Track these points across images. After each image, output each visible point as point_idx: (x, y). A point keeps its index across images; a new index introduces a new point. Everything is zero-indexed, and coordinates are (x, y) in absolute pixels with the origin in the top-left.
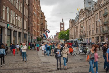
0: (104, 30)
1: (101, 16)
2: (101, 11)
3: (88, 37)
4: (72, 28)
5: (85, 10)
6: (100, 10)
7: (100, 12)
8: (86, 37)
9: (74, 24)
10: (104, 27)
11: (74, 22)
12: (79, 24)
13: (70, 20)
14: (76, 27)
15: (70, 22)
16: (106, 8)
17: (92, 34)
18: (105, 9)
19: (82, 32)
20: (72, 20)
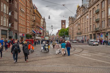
0: (96, 28)
1: (94, 12)
2: (94, 8)
3: (84, 35)
4: (71, 25)
5: (82, 7)
8: (82, 35)
9: (73, 21)
10: (96, 24)
11: (73, 20)
12: (77, 22)
13: (70, 17)
14: (74, 24)
15: (69, 20)
16: (99, 4)
17: (87, 31)
18: (97, 5)
19: (79, 30)
20: (71, 17)
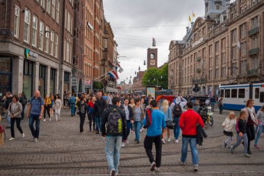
0: (250, 69)
1: (244, 35)
2: (245, 23)
3: (212, 84)
4: (175, 61)
5: (206, 21)
6: (241, 22)
7: (241, 26)
8: (208, 84)
9: (181, 52)
10: (250, 61)
11: (180, 49)
12: (193, 53)
13: (172, 42)
14: (184, 58)
15: (170, 49)
16: (257, 17)
17: (222, 77)
18: (253, 19)
19: (199, 72)
20: (175, 43)
